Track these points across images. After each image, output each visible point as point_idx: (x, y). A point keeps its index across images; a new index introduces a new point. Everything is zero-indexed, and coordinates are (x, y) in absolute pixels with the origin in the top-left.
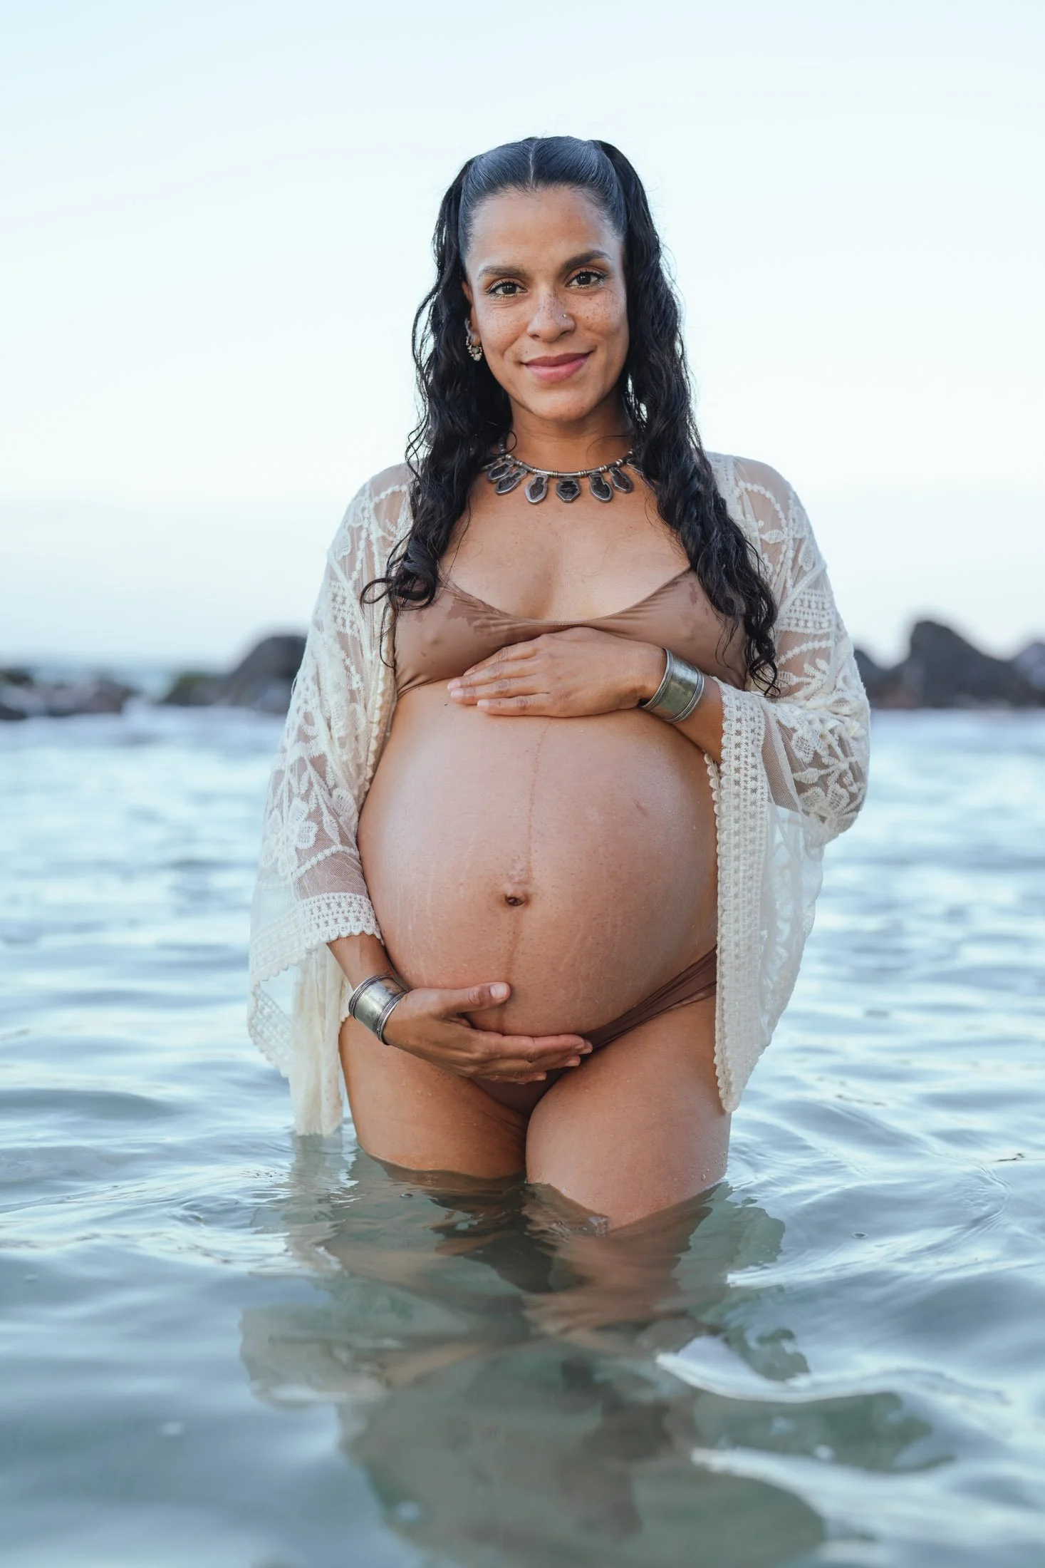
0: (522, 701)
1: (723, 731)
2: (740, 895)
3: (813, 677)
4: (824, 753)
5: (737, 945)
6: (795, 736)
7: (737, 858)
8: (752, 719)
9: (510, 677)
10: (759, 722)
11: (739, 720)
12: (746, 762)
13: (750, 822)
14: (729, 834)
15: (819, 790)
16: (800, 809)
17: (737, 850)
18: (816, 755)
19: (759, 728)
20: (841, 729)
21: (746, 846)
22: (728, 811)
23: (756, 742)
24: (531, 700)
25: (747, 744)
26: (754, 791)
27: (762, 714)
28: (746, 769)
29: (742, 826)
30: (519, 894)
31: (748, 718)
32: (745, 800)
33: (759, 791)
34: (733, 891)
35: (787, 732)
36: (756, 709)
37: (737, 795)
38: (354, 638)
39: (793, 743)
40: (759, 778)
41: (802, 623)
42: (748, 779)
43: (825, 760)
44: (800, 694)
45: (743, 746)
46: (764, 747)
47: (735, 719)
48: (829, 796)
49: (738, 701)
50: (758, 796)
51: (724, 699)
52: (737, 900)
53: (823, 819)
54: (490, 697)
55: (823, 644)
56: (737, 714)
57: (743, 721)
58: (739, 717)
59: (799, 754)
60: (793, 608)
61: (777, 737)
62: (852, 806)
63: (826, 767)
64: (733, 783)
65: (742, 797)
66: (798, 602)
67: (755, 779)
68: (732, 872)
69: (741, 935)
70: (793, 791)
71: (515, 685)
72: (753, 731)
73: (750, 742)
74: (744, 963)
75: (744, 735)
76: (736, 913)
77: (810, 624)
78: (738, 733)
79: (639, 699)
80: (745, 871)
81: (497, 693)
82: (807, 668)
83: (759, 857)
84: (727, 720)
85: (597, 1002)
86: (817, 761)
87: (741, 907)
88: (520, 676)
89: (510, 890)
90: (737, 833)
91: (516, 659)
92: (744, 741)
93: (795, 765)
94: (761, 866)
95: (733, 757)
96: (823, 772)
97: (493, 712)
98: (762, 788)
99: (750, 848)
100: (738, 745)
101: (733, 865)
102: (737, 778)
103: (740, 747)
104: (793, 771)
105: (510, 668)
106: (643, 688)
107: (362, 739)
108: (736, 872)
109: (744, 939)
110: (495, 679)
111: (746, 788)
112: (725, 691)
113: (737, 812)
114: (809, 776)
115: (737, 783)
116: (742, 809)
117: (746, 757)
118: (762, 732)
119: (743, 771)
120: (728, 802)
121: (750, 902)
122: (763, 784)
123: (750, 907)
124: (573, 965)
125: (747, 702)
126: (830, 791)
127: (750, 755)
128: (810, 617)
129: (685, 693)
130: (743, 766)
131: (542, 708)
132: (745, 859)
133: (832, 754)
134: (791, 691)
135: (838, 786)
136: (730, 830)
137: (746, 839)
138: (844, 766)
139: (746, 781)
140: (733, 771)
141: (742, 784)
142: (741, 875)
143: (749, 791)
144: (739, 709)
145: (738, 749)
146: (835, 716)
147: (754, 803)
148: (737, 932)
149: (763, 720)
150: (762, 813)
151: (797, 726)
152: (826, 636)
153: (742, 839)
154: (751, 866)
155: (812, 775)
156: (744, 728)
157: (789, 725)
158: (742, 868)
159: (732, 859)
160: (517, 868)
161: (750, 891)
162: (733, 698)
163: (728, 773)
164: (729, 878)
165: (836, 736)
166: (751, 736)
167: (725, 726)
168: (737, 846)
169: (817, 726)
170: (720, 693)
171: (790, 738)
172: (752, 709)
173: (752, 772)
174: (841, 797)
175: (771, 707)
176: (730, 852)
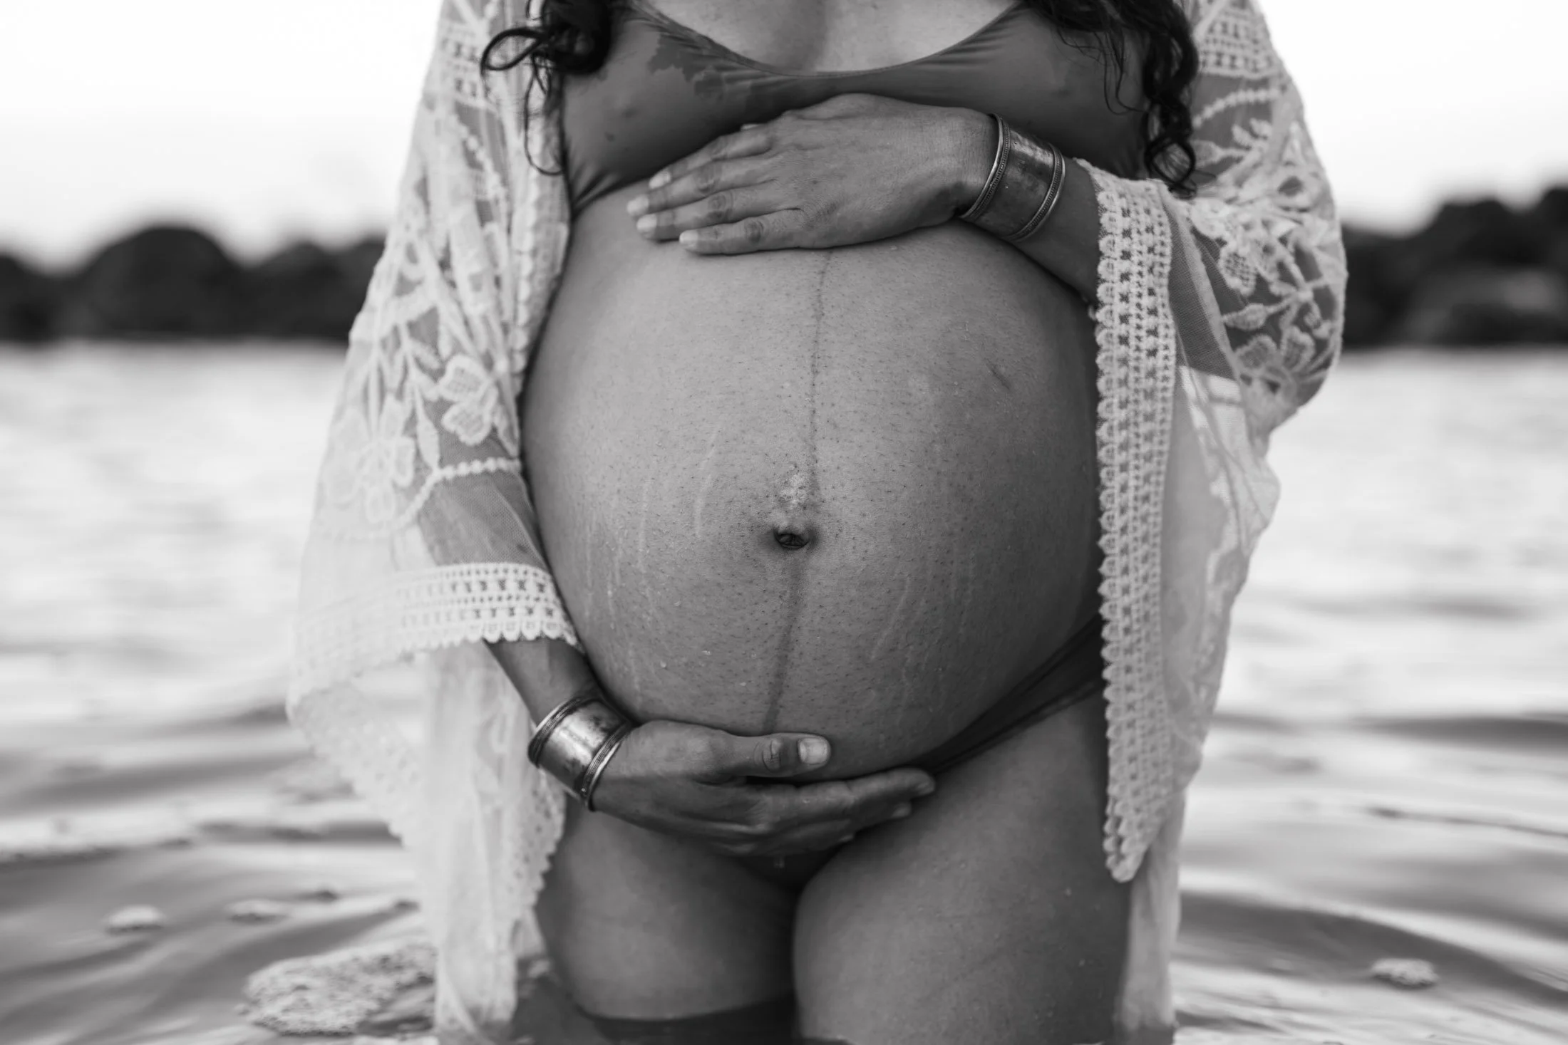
0: (753, 226)
1: (1100, 254)
2: (1130, 529)
3: (1248, 148)
4: (1271, 277)
5: (1127, 611)
6: (1224, 252)
7: (1124, 468)
8: (1150, 230)
9: (732, 187)
10: (1162, 234)
11: (1127, 233)
12: (1139, 305)
13: (1145, 406)
14: (1111, 428)
15: (1267, 340)
16: (1237, 373)
17: (1124, 454)
18: (1261, 282)
19: (1163, 244)
20: (1298, 233)
21: (1137, 446)
22: (1109, 389)
23: (1157, 269)
24: (771, 223)
25: (1140, 274)
26: (1153, 353)
27: (1165, 220)
28: (1139, 316)
29: (1132, 414)
30: (799, 527)
31: (1142, 229)
32: (1137, 369)
33: (1161, 353)
34: (1119, 522)
35: (1211, 247)
36: (1155, 212)
37: (1124, 361)
38: (490, 115)
39: (1221, 264)
40: (1162, 331)
41: (1226, 61)
42: (1143, 333)
43: (1276, 288)
44: (1226, 177)
45: (1134, 278)
46: (1172, 276)
47: (1119, 231)
48: (1284, 347)
49: (1124, 200)
50: (1159, 361)
51: (1101, 197)
52: (1125, 538)
53: (1273, 387)
54: (701, 225)
55: (1262, 95)
56: (1122, 223)
57: (1134, 235)
58: (1127, 227)
59: (1233, 282)
60: (1211, 37)
61: (1194, 255)
62: (1321, 360)
63: (1276, 299)
64: (1116, 340)
65: (1132, 364)
66: (1218, 28)
67: (1153, 332)
68: (1116, 491)
69: (1133, 596)
70: (1224, 346)
71: (739, 202)
72: (1151, 250)
73: (1145, 270)
74: (1139, 641)
75: (1135, 258)
76: (1124, 559)
77: (1239, 62)
78: (1126, 255)
79: (953, 207)
80: (1137, 488)
81: (711, 216)
82: (1239, 133)
83: (1159, 463)
84: (1106, 233)
85: (931, 710)
86: (1262, 292)
87: (1131, 547)
88: (747, 184)
89: (782, 521)
90: (1124, 425)
91: (739, 157)
92: (1135, 269)
93: (1228, 301)
94: (1162, 478)
95: (1117, 298)
96: (1272, 309)
97: (708, 249)
98: (1166, 348)
99: (1145, 449)
100: (1125, 277)
101: (1119, 478)
102: (1123, 332)
103: (1128, 279)
104: (1224, 309)
105: (731, 173)
106: (959, 187)
107: (506, 282)
108: (1124, 489)
109: (1137, 601)
110: (707, 192)
111: (1138, 349)
112: (1101, 184)
113: (1124, 389)
114: (1251, 318)
115: (1124, 340)
116: (1131, 384)
117: (1140, 295)
118: (1168, 251)
119: (1133, 321)
120: (1109, 373)
121: (1145, 539)
122: (1168, 340)
123: (1146, 547)
124: (892, 650)
125: (1138, 200)
126: (1284, 341)
127: (1145, 292)
128: (1238, 52)
129: (1032, 189)
130: (1133, 311)
131: (790, 236)
132: (1137, 467)
133: (1286, 277)
134: (1212, 174)
135: (1296, 331)
136: (1113, 420)
137: (1137, 435)
138: (1306, 295)
139: (1139, 338)
140: (1117, 320)
141: (1133, 342)
142: (1131, 494)
143: (1143, 355)
144: (1126, 213)
145: (1126, 283)
146: (1286, 214)
147: (1152, 374)
148: (1126, 591)
149: (1168, 230)
150: (1165, 389)
151: (1227, 236)
152: (1263, 83)
153: (1132, 436)
154: (1147, 479)
155: (1256, 314)
156: (1136, 247)
157: (1213, 235)
158: (1132, 483)
159: (1117, 469)
160: (795, 484)
161: (1144, 519)
162: (1115, 196)
163: (1109, 323)
164: (1113, 502)
165: (1291, 247)
166: (1148, 259)
167: (1103, 244)
168: (1124, 447)
169: (1259, 233)
170: (1093, 189)
171: (1217, 257)
172: (1148, 212)
173: (1148, 322)
174: (1302, 347)
175: (1180, 206)
176: (1112, 457)
